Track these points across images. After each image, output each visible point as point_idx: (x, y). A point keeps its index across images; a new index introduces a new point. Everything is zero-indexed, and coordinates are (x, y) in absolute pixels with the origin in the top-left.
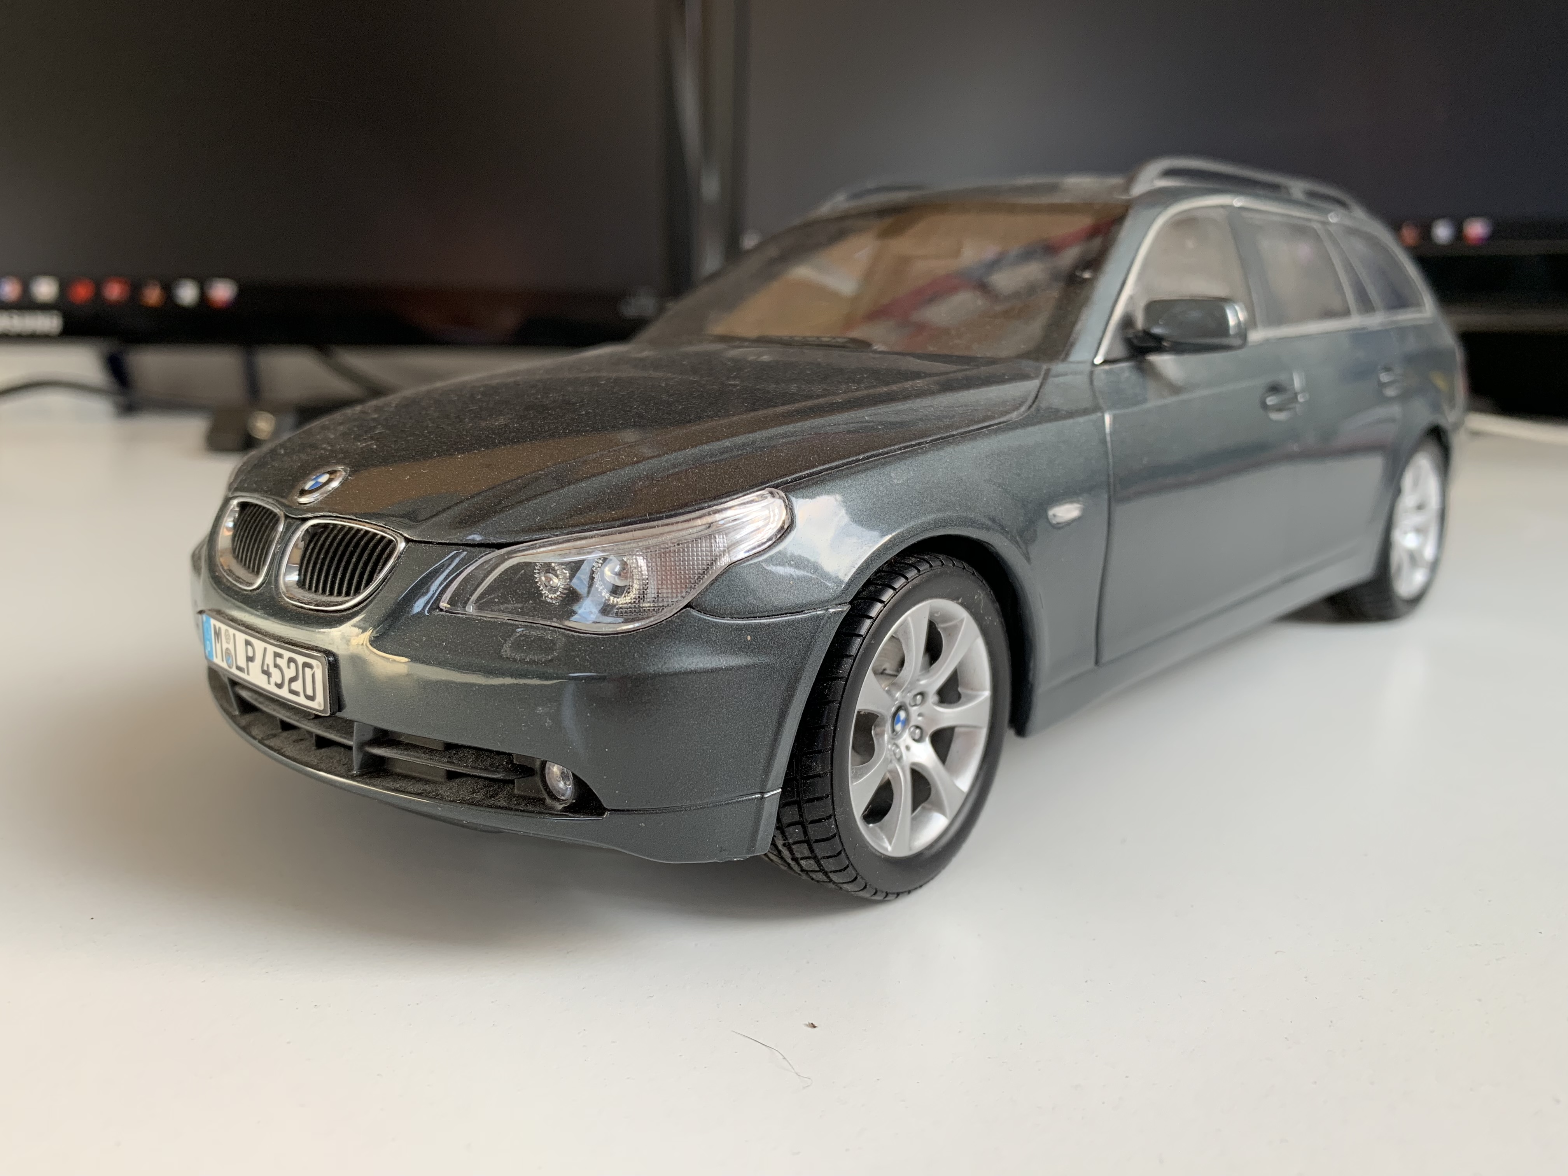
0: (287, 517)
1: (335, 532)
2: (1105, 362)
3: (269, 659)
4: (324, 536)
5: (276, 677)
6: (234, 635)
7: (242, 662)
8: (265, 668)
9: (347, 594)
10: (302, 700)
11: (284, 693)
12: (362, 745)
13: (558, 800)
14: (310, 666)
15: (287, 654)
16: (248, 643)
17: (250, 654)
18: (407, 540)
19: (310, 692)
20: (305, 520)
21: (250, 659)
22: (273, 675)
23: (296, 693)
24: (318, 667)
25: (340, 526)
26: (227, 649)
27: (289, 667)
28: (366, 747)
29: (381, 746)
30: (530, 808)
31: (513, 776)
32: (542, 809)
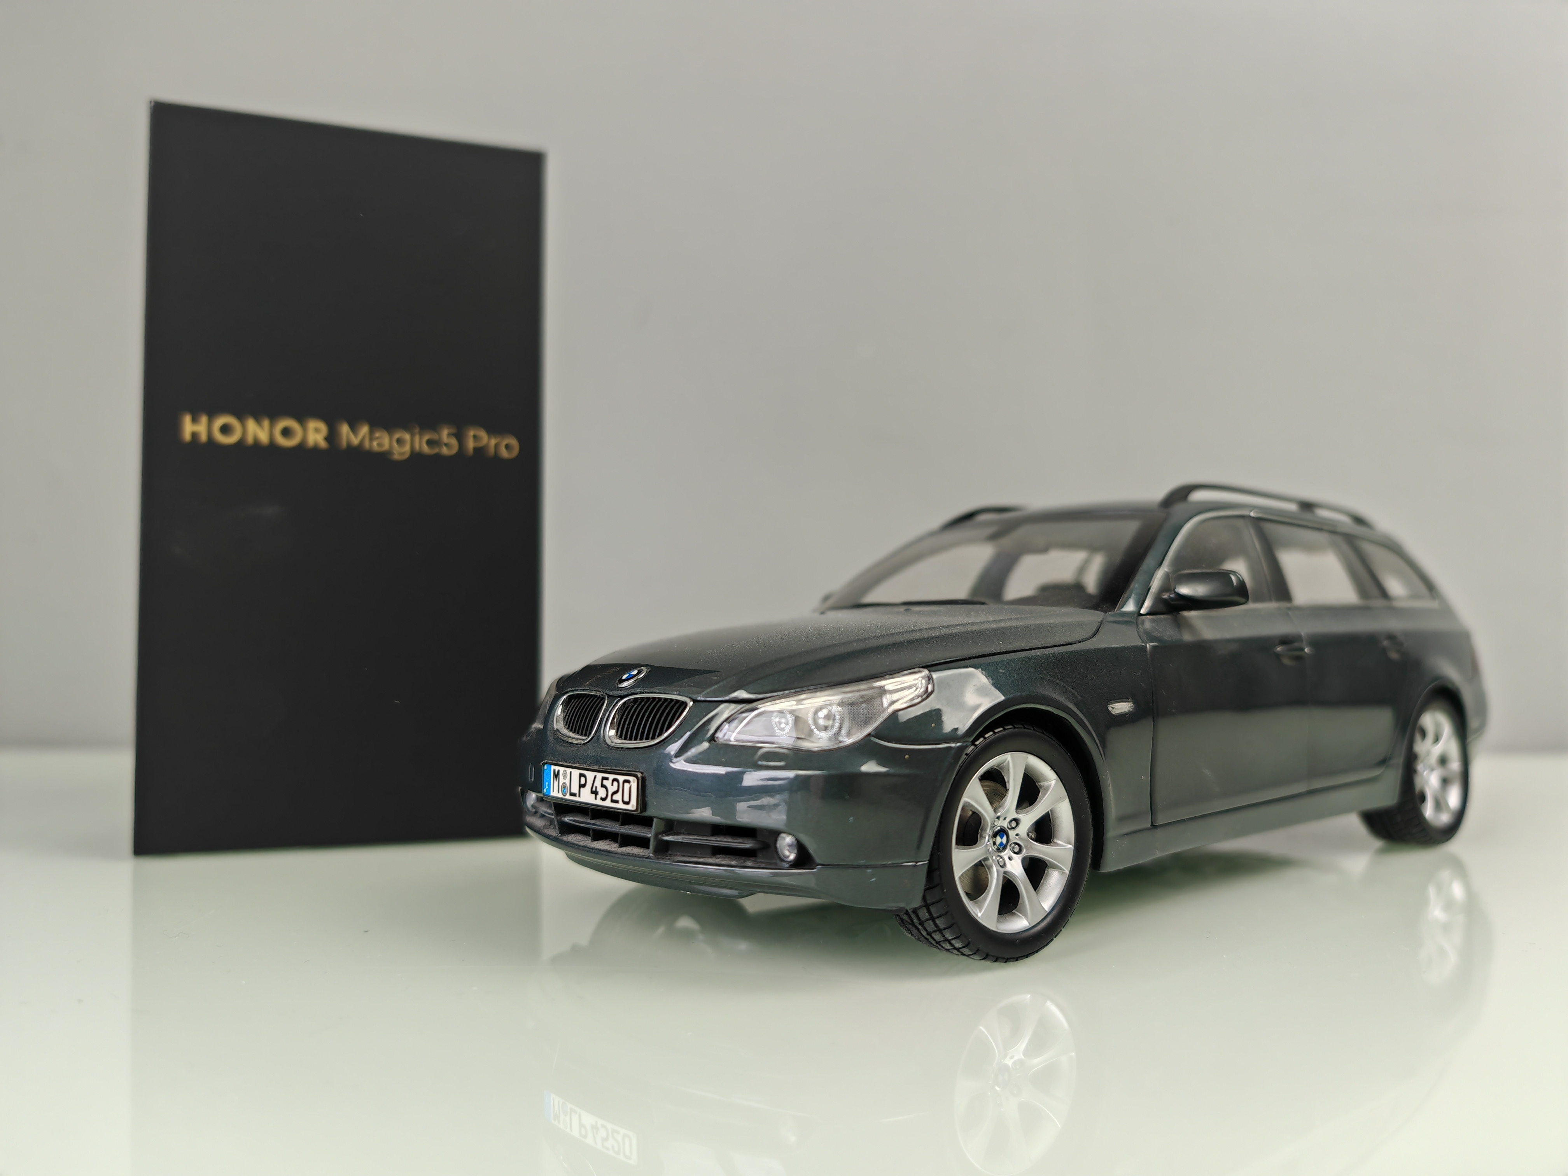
0: (609, 696)
1: (643, 703)
2: (1148, 614)
3: (598, 783)
4: (636, 706)
5: (602, 793)
6: (571, 773)
7: (575, 790)
8: (594, 789)
9: (653, 738)
10: (621, 806)
11: (608, 803)
12: (656, 835)
13: (786, 861)
14: (628, 781)
15: (611, 777)
16: (581, 775)
17: (583, 782)
18: (695, 701)
19: (626, 799)
20: (622, 697)
21: (582, 786)
22: (599, 793)
23: (617, 802)
24: (634, 782)
25: (645, 700)
26: (563, 784)
27: (612, 785)
28: (660, 836)
29: (670, 835)
30: (767, 867)
31: (756, 846)
32: (776, 867)
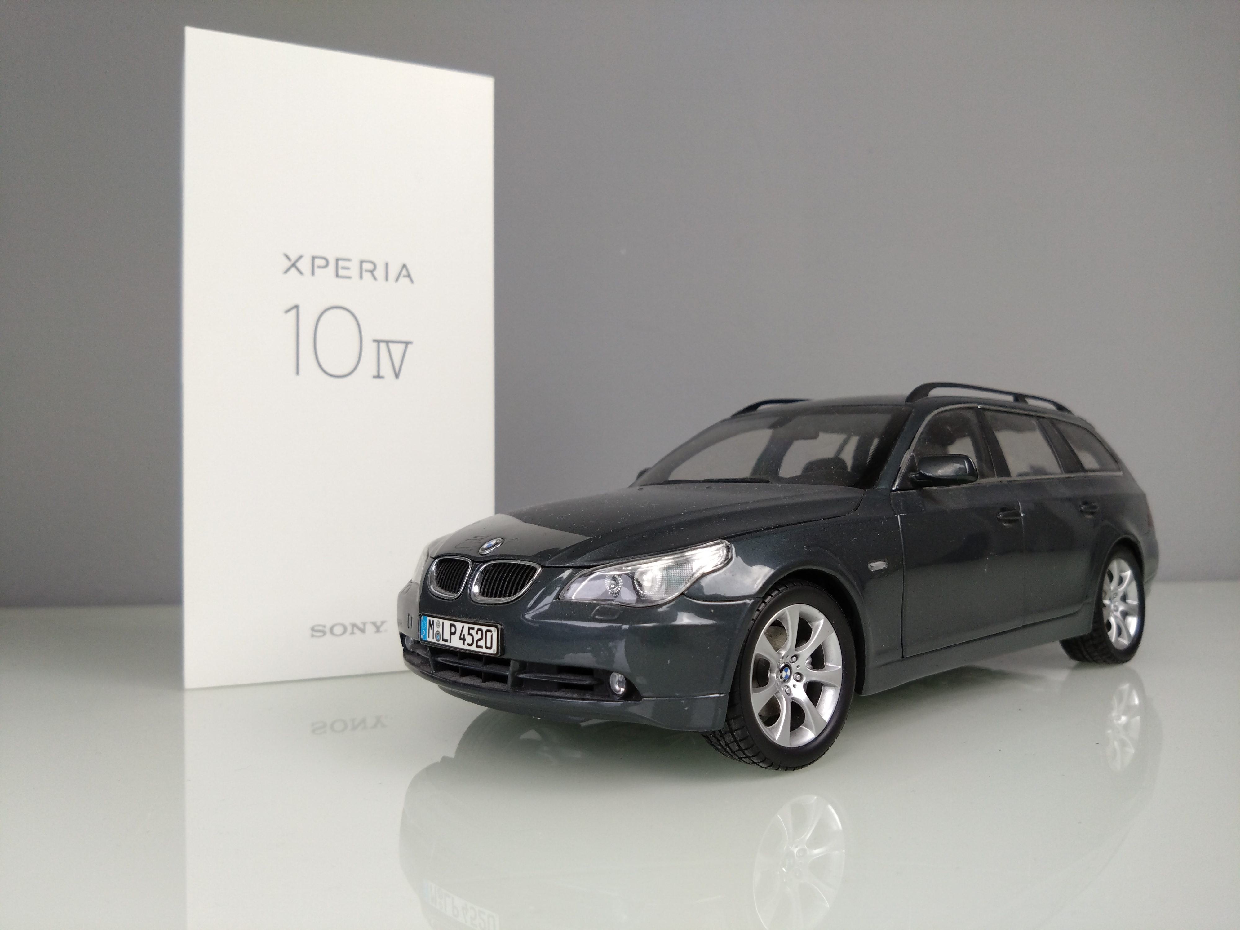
0: (473, 562)
1: (501, 568)
2: (898, 489)
3: (465, 632)
4: (494, 570)
6: (443, 623)
7: (447, 636)
8: (462, 637)
9: (510, 596)
10: (484, 650)
11: (474, 648)
12: (513, 674)
13: (616, 695)
14: (490, 631)
15: (476, 627)
16: (452, 625)
17: (453, 631)
18: (542, 567)
19: (489, 645)
20: (484, 563)
21: (452, 634)
22: (467, 640)
23: (481, 647)
24: (495, 632)
25: (503, 565)
26: (437, 631)
27: (477, 633)
28: (516, 674)
29: (524, 673)
30: (602, 699)
31: (593, 683)
32: (609, 699)
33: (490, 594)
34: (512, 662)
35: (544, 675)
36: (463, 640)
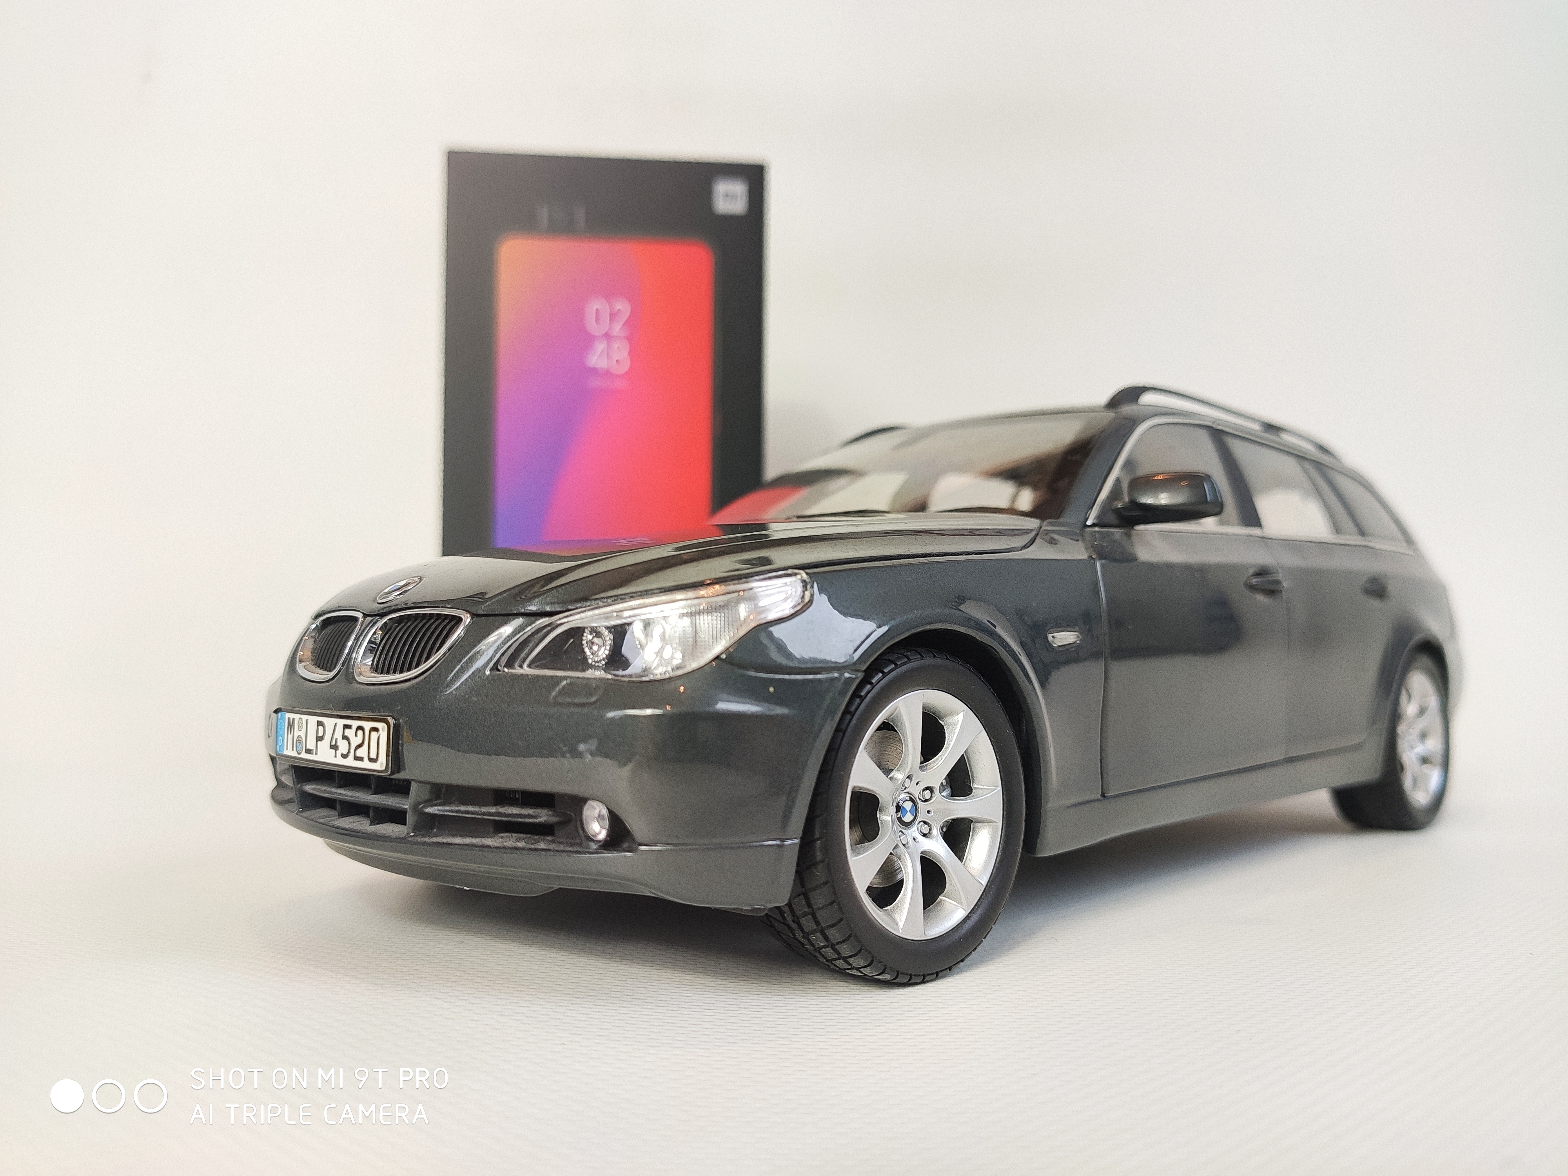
0: (365, 616)
2: (1096, 524)
3: (339, 734)
4: (398, 629)
5: (343, 746)
6: (307, 720)
7: (311, 745)
8: (334, 743)
10: (366, 764)
11: (350, 762)
12: (415, 807)
13: (593, 841)
14: (376, 729)
15: (355, 724)
16: (320, 724)
18: (474, 615)
20: (382, 615)
21: (319, 739)
22: (340, 748)
23: (361, 759)
24: (383, 730)
26: (298, 737)
27: (356, 735)
28: (421, 806)
29: (435, 805)
30: (568, 849)
31: (554, 819)
32: (579, 849)
33: (386, 668)
34: (414, 787)
35: (471, 808)
36: (334, 747)
